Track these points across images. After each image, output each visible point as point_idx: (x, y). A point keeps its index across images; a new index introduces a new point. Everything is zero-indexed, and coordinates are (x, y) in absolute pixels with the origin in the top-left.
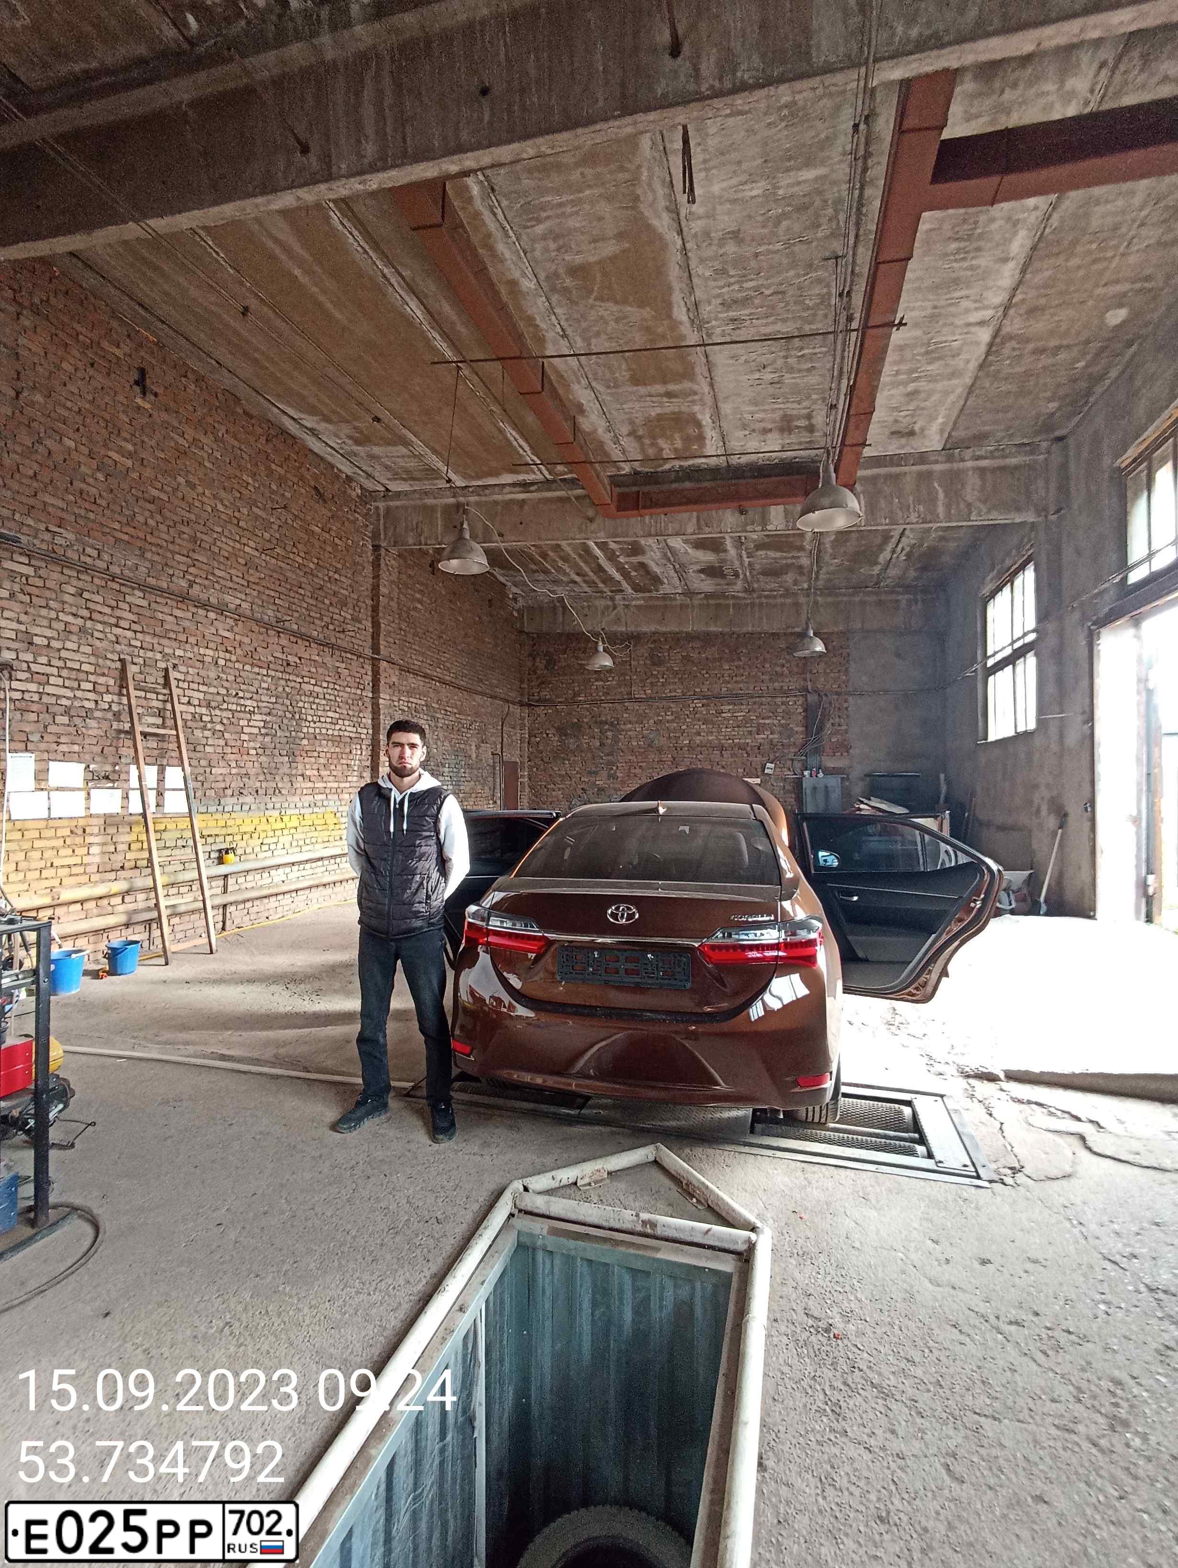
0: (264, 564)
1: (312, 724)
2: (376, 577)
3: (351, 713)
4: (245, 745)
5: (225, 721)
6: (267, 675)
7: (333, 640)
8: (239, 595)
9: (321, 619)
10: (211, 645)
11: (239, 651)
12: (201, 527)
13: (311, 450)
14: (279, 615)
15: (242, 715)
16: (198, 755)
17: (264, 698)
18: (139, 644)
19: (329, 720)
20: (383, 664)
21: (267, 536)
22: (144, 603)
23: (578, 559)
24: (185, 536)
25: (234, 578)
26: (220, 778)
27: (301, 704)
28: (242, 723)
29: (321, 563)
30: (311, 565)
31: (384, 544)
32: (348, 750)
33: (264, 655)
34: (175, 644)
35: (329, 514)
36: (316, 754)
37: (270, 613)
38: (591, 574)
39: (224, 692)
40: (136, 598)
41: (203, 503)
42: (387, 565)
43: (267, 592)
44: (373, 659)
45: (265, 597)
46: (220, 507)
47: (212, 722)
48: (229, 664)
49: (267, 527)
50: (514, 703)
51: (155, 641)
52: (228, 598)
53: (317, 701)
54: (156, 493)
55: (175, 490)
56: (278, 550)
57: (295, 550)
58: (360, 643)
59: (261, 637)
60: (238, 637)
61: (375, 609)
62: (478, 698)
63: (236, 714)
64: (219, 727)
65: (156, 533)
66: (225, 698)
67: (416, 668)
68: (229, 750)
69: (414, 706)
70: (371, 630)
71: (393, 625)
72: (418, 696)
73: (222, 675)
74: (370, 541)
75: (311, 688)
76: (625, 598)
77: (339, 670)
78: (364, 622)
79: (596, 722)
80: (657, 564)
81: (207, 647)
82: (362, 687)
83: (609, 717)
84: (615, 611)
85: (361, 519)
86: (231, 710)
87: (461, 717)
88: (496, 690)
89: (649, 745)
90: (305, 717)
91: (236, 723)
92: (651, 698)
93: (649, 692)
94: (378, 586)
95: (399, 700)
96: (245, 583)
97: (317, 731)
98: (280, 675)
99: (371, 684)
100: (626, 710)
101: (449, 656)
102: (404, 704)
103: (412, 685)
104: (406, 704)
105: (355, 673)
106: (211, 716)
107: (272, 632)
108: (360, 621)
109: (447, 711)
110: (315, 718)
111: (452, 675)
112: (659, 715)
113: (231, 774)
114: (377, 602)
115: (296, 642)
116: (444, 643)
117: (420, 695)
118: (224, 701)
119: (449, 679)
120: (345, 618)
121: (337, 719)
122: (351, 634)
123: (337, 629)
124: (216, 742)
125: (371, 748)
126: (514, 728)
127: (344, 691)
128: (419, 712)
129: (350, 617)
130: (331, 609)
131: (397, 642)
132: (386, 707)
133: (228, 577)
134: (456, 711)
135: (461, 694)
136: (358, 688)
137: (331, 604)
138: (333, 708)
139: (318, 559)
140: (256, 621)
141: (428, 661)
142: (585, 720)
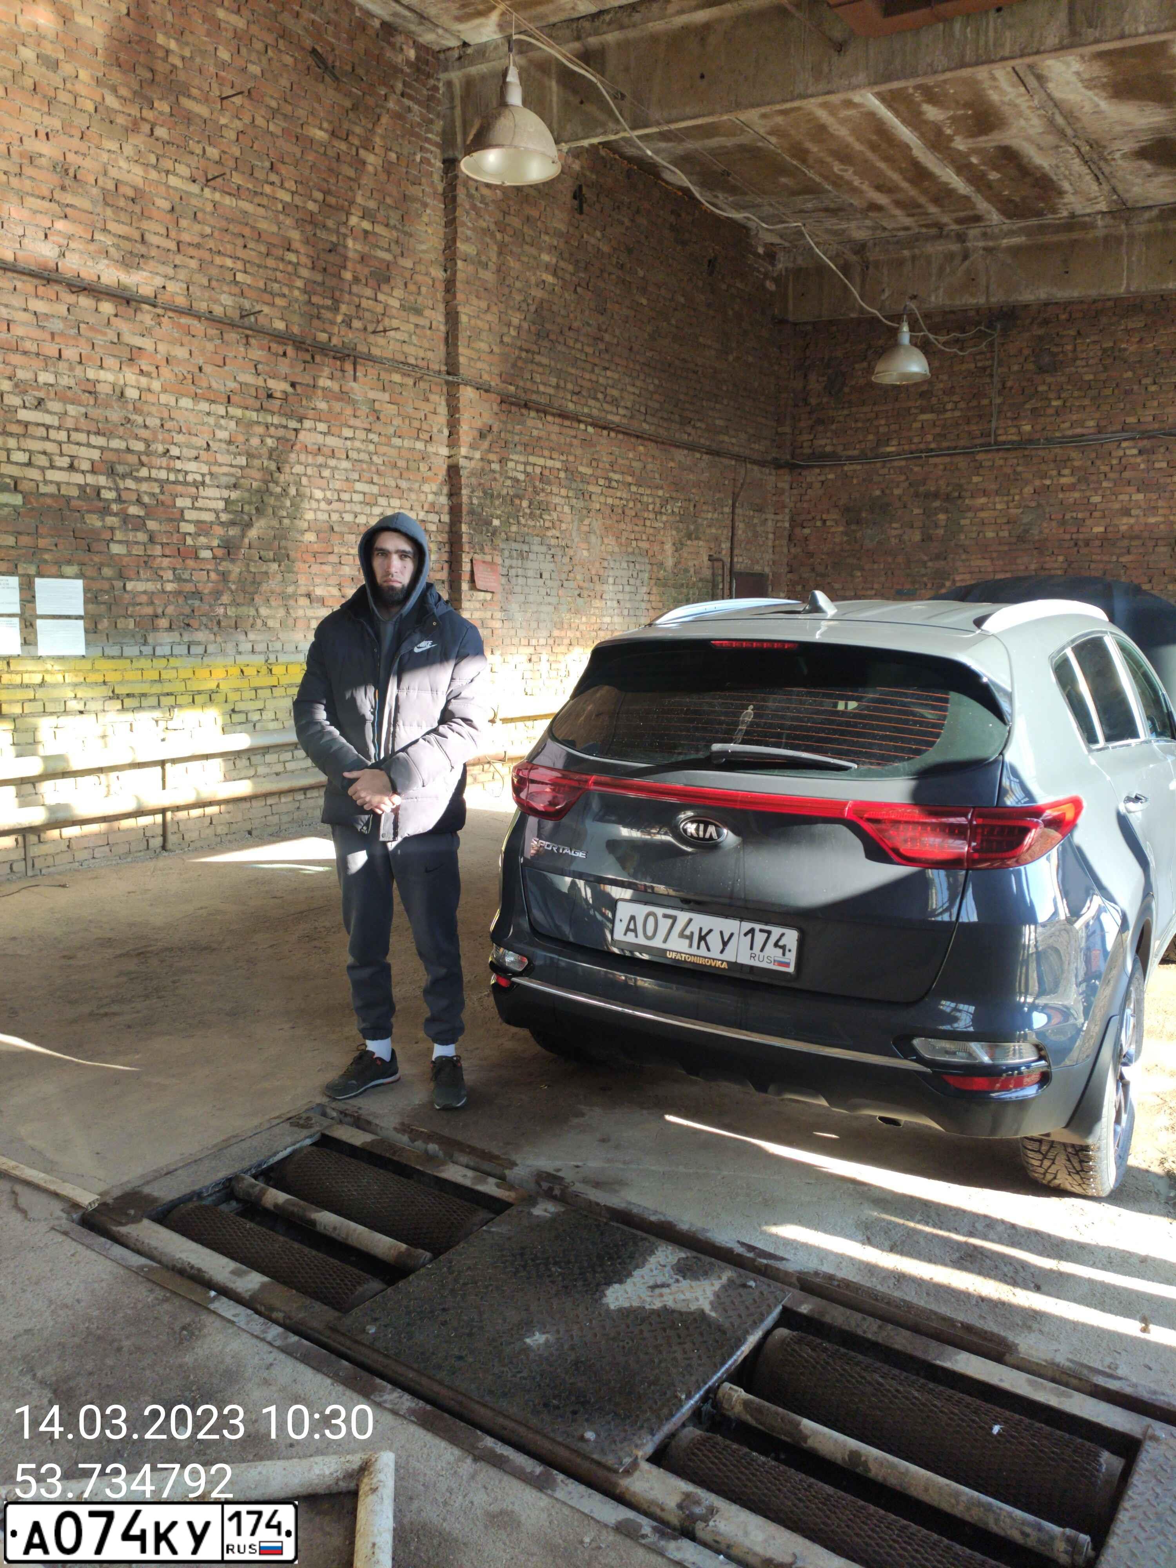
0: (209, 208)
1: (323, 505)
2: (451, 222)
3: (404, 484)
4: (189, 541)
5: (146, 499)
6: (227, 416)
7: (361, 348)
8: (162, 269)
9: (337, 310)
10: (110, 362)
11: (165, 371)
12: (76, 144)
14: (247, 305)
15: (179, 488)
16: (98, 559)
17: (221, 458)
19: (357, 497)
20: (467, 393)
21: (213, 152)
23: (870, 155)
24: (44, 161)
25: (150, 237)
26: (144, 599)
27: (298, 469)
28: (180, 502)
29: (332, 200)
30: (311, 206)
33: (218, 381)
34: (36, 363)
35: (348, 104)
36: (333, 559)
37: (227, 300)
38: (905, 185)
41: (76, 96)
42: (470, 196)
43: (218, 260)
44: (448, 383)
45: (214, 271)
47: (119, 500)
48: (151, 398)
49: (212, 136)
50: (762, 464)
52: (138, 276)
53: (332, 462)
56: (237, 179)
58: (421, 354)
59: (210, 347)
60: (163, 348)
61: (450, 286)
62: (680, 455)
63: (167, 487)
64: (133, 510)
66: (144, 458)
67: (543, 400)
68: (158, 550)
69: (538, 470)
70: (443, 328)
71: (489, 317)
72: (546, 453)
73: (134, 417)
74: (438, 151)
75: (320, 439)
76: (985, 234)
77: (377, 405)
78: (427, 313)
79: (917, 495)
80: (1040, 148)
81: (101, 367)
82: (426, 436)
83: (942, 483)
84: (967, 263)
85: (416, 107)
86: (156, 480)
87: (641, 490)
88: (722, 437)
89: (1021, 539)
90: (307, 491)
91: (169, 502)
92: (1030, 441)
93: (1028, 428)
94: (454, 240)
95: (502, 461)
96: (173, 246)
97: (335, 517)
98: (254, 415)
99: (446, 432)
100: (979, 467)
101: (616, 376)
102: (516, 466)
103: (535, 433)
104: (521, 467)
105: (410, 410)
106: (117, 489)
107: (232, 336)
108: (418, 312)
109: (610, 480)
110: (329, 494)
111: (622, 411)
112: (1045, 476)
113: (164, 591)
114: (454, 273)
115: (285, 354)
116: (607, 351)
117: (552, 449)
118: (143, 464)
119: (616, 419)
120: (386, 306)
121: (376, 497)
122: (398, 335)
123: (370, 328)
124: (131, 536)
125: (447, 548)
126: (760, 510)
127: (389, 444)
128: (549, 483)
129: (397, 304)
130: (355, 289)
131: (496, 349)
132: (472, 474)
133: (137, 236)
134: (629, 479)
135: (641, 448)
136: (418, 438)
137: (356, 280)
138: (366, 475)
139: (326, 193)
140: (198, 317)
141: (570, 386)
142: (897, 492)
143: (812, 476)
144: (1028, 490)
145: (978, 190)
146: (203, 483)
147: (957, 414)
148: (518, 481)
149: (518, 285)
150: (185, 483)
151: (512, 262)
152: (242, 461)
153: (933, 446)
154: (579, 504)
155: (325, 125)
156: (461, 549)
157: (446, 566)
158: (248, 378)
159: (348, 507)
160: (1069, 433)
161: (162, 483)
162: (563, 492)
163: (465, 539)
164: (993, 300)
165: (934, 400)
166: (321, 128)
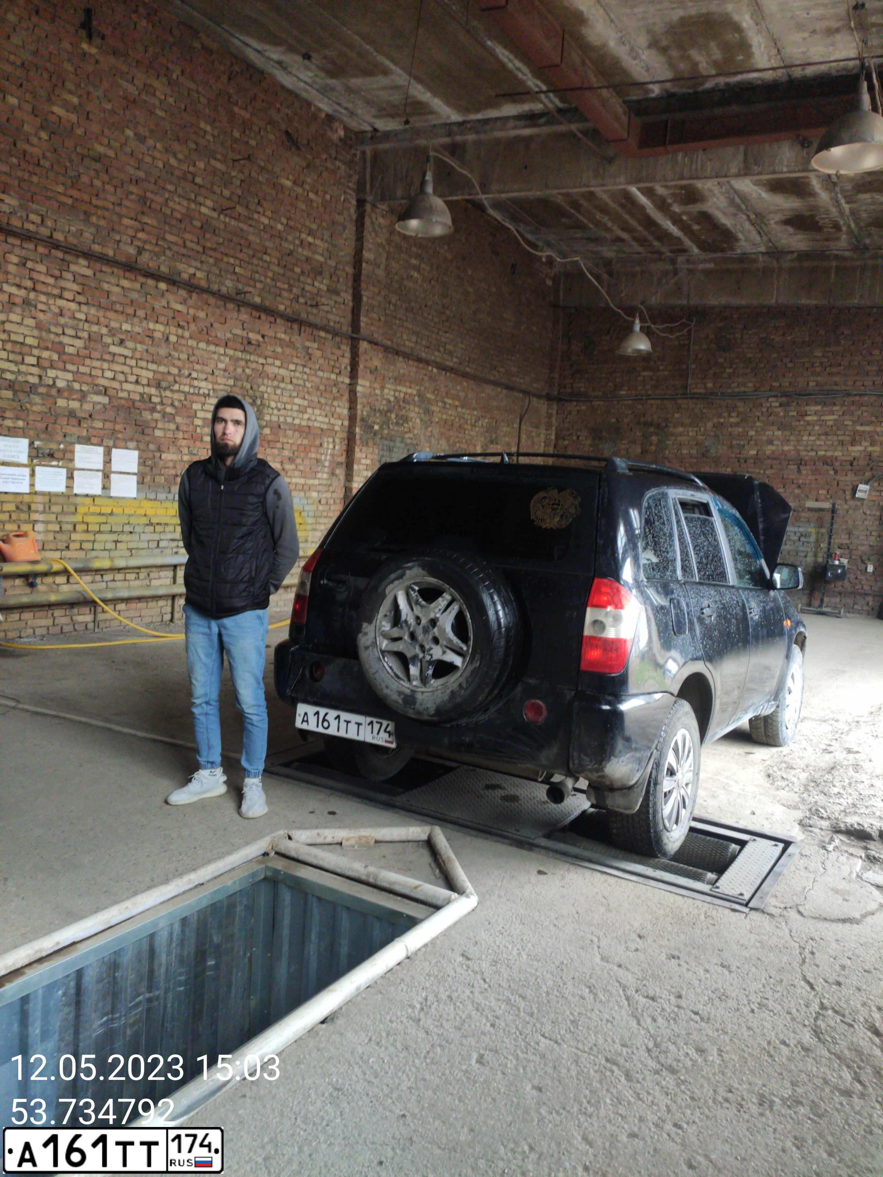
0: (222, 227)
1: (275, 411)
2: (360, 239)
3: (323, 400)
4: (198, 430)
5: (176, 403)
6: (225, 354)
7: (304, 316)
8: (194, 263)
9: (291, 291)
10: (162, 319)
11: (193, 326)
12: (152, 187)
13: (283, 87)
14: (240, 286)
15: (195, 398)
16: (147, 438)
17: (220, 380)
18: (82, 317)
19: (296, 408)
20: (364, 345)
21: (227, 193)
22: (89, 272)
23: (619, 210)
24: (133, 197)
25: (189, 244)
26: (171, 464)
27: (263, 388)
28: (195, 406)
29: (291, 223)
30: (279, 227)
31: (369, 198)
32: (318, 442)
33: (221, 332)
34: (121, 318)
35: (304, 164)
36: (279, 445)
37: (229, 283)
38: (640, 228)
39: (175, 371)
40: (81, 267)
41: (154, 158)
42: (372, 223)
43: (226, 259)
44: (352, 338)
45: (222, 265)
46: (173, 161)
47: (162, 403)
48: (183, 342)
49: (227, 183)
50: (539, 397)
51: (101, 314)
52: (181, 266)
53: (282, 385)
54: (101, 149)
55: (124, 145)
56: (240, 209)
57: (260, 210)
58: (338, 319)
59: (218, 312)
60: (192, 311)
61: (357, 278)
62: (489, 390)
63: (189, 397)
64: (169, 410)
65: (101, 195)
66: (177, 378)
67: (407, 350)
68: (180, 435)
69: (402, 395)
70: (351, 304)
71: (379, 298)
72: (408, 384)
73: (173, 353)
74: (354, 194)
75: (276, 370)
76: (688, 261)
77: (310, 351)
78: (342, 294)
79: (639, 423)
80: (724, 213)
81: (157, 322)
82: (337, 371)
83: (655, 417)
84: (676, 278)
85: (343, 167)
86: (183, 392)
87: (464, 411)
88: (514, 379)
89: (704, 455)
90: (267, 403)
91: (189, 406)
92: (712, 393)
93: (710, 385)
94: (361, 251)
95: (382, 388)
96: (200, 249)
97: (282, 419)
98: (239, 354)
99: (349, 368)
100: (679, 408)
101: (451, 336)
102: (389, 393)
103: (402, 371)
104: (392, 393)
105: (329, 355)
106: (161, 397)
107: (230, 306)
108: (338, 294)
109: (445, 403)
110: (279, 405)
111: (455, 360)
112: (720, 416)
113: (182, 461)
114: (360, 270)
115: (259, 318)
116: (447, 320)
117: (411, 382)
118: (176, 382)
119: (450, 364)
120: (319, 290)
121: (306, 407)
122: (326, 308)
123: (309, 303)
124: (167, 426)
125: (346, 442)
126: (537, 427)
127: (316, 375)
128: (409, 403)
129: (325, 288)
130: (302, 278)
131: (383, 319)
132: (364, 396)
133: (181, 242)
134: (457, 403)
135: (465, 384)
136: (332, 372)
137: (303, 273)
138: (301, 394)
139: (289, 219)
140: (213, 294)
141: (424, 342)
142: (626, 420)
143: (572, 407)
144: (710, 425)
145: (685, 234)
146: (209, 395)
147: (666, 373)
148: (389, 401)
149: (396, 278)
150: (198, 394)
151: (394, 264)
152: (231, 382)
153: (650, 392)
154: (426, 418)
155: (291, 177)
156: (355, 443)
157: (345, 454)
158: (238, 331)
159: (289, 413)
160: (736, 390)
161: (186, 394)
162: (417, 409)
163: (358, 437)
164: (692, 303)
165: (652, 363)
166: (288, 179)
